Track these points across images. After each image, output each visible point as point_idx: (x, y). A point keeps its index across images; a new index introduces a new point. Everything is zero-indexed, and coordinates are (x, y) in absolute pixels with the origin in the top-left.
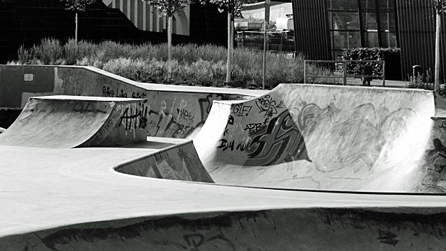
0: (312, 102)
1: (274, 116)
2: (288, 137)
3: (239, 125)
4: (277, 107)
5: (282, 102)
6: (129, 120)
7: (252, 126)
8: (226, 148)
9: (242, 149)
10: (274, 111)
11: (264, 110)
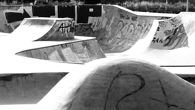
0: (193, 21)
1: (177, 27)
2: (182, 37)
3: (162, 31)
4: (179, 23)
5: (181, 21)
6: (64, 28)
7: (167, 31)
8: (155, 41)
9: (162, 42)
10: (177, 25)
11: (173, 24)
